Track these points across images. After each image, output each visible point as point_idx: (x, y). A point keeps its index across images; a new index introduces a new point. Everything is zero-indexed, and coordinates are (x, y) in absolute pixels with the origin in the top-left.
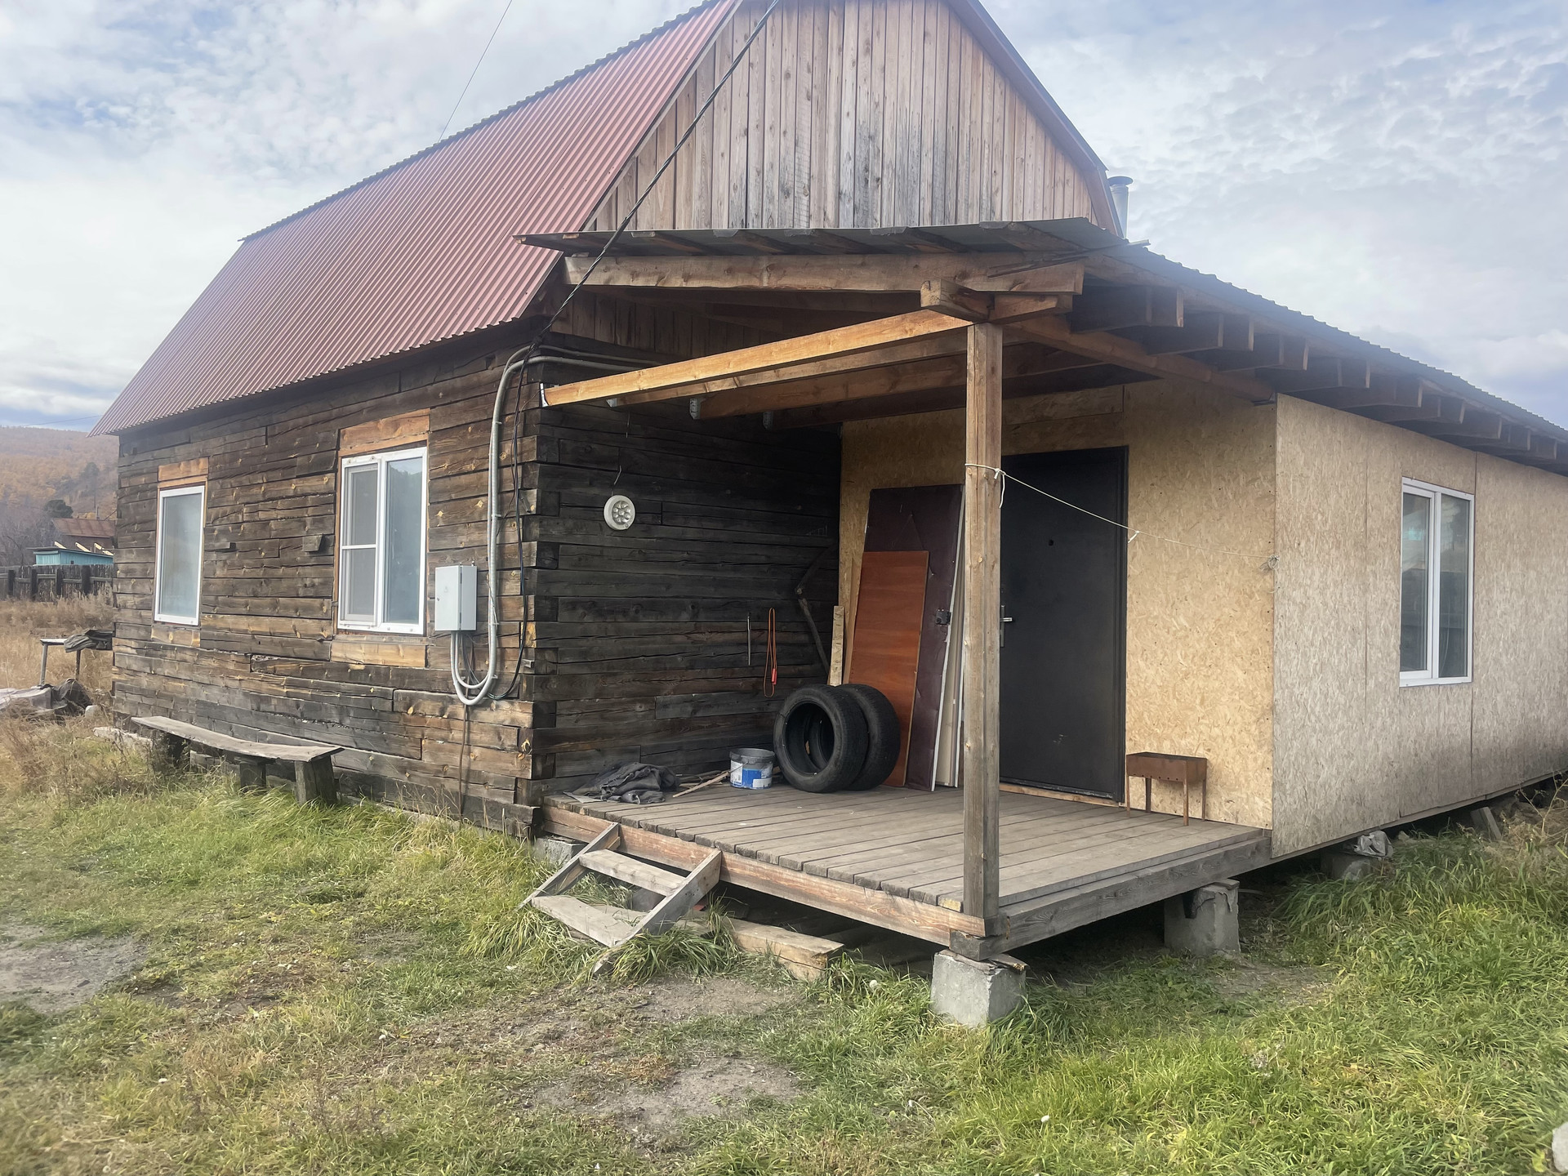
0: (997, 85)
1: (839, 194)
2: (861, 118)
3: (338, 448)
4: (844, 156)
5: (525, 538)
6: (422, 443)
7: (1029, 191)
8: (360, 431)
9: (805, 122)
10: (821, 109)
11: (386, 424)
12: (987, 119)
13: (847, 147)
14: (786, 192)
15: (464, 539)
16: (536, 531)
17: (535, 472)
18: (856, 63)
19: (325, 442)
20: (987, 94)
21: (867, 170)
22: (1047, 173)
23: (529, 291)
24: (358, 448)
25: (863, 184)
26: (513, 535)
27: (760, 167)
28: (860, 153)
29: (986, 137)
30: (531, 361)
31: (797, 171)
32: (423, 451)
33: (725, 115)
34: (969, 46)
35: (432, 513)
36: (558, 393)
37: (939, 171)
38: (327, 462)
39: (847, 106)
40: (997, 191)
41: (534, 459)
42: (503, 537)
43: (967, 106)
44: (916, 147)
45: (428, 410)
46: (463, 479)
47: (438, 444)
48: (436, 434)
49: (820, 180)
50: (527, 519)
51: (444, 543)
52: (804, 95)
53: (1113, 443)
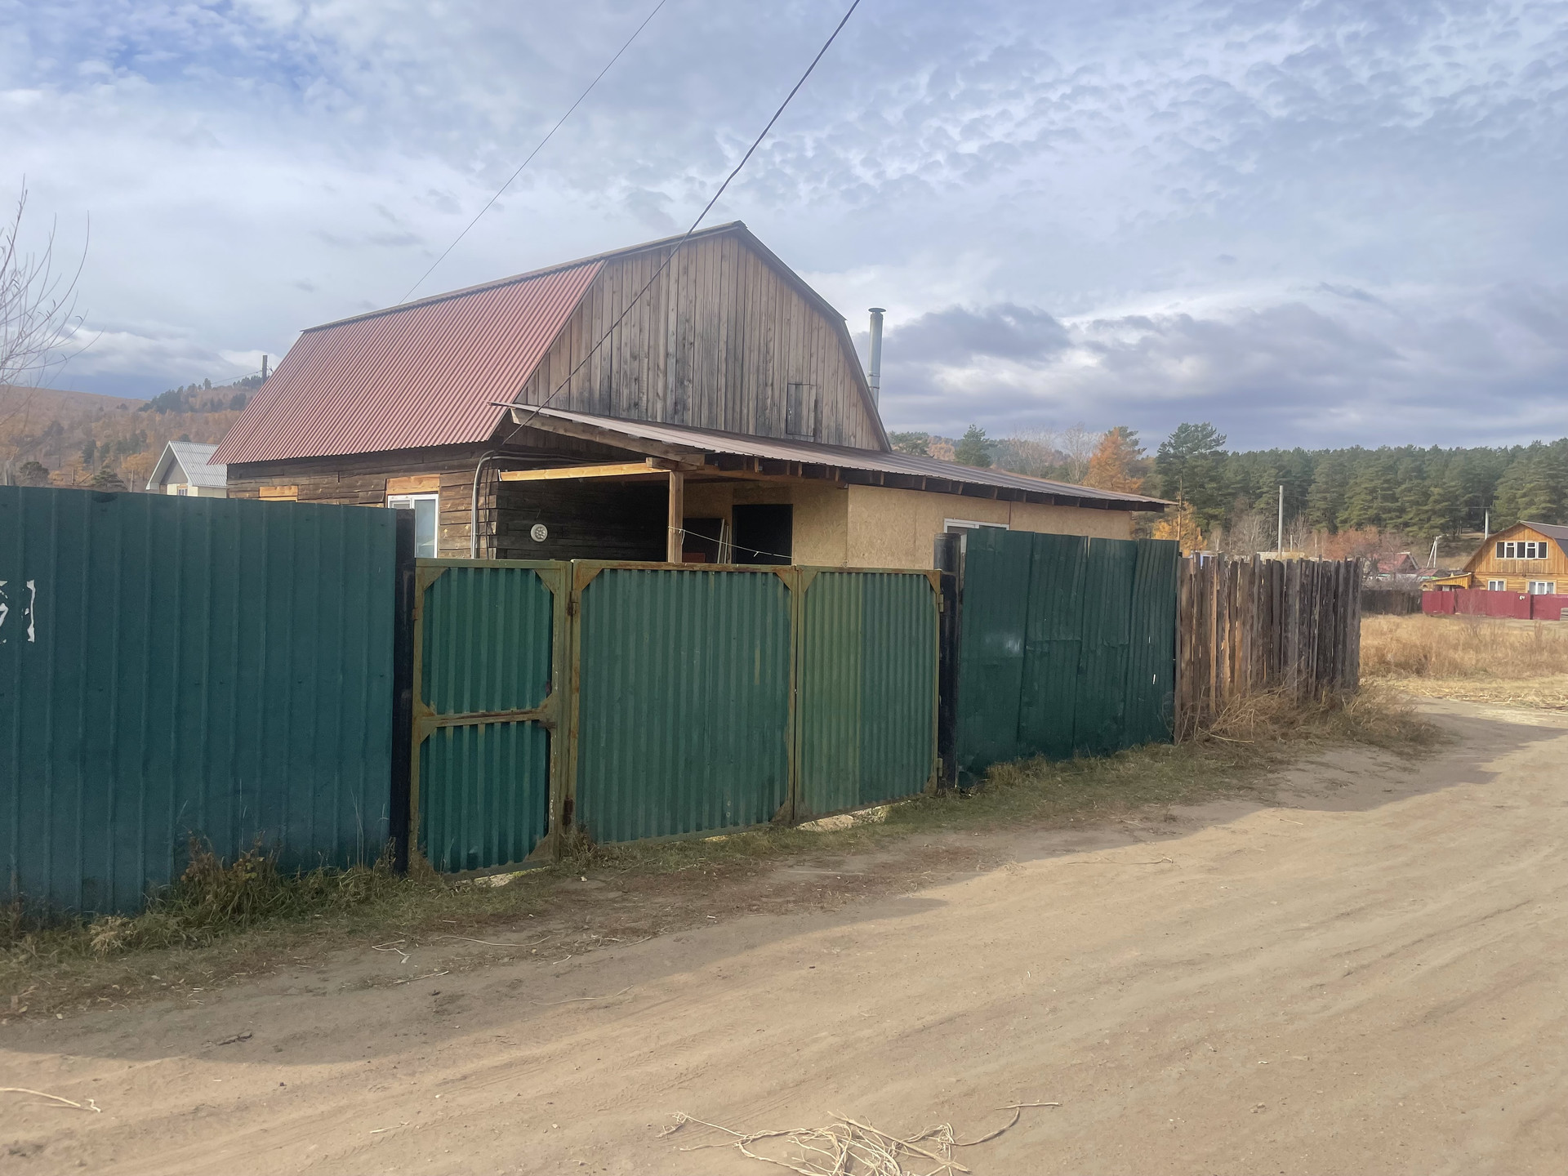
0: (771, 278)
1: (667, 355)
2: (680, 311)
3: (385, 490)
4: (670, 333)
5: (490, 546)
6: (436, 492)
7: (793, 337)
8: (400, 481)
9: (646, 318)
10: (657, 308)
11: (415, 479)
12: (764, 299)
13: (672, 327)
14: (634, 357)
15: (458, 545)
16: (495, 543)
17: (495, 514)
18: (678, 281)
19: (377, 485)
20: (764, 282)
21: (684, 339)
22: (806, 324)
23: (493, 425)
24: (397, 491)
25: (682, 347)
26: (484, 543)
27: (619, 346)
28: (680, 331)
29: (763, 310)
30: (494, 458)
31: (641, 345)
32: (436, 497)
33: (599, 321)
34: (751, 257)
35: (441, 530)
36: (506, 475)
37: (732, 334)
38: (378, 497)
39: (672, 305)
40: (771, 340)
41: (495, 507)
42: (479, 545)
43: (750, 294)
44: (716, 322)
45: (438, 475)
46: (458, 514)
47: (444, 494)
48: (444, 488)
49: (655, 349)
50: (491, 537)
51: (448, 546)
52: (646, 303)
53: (787, 502)
